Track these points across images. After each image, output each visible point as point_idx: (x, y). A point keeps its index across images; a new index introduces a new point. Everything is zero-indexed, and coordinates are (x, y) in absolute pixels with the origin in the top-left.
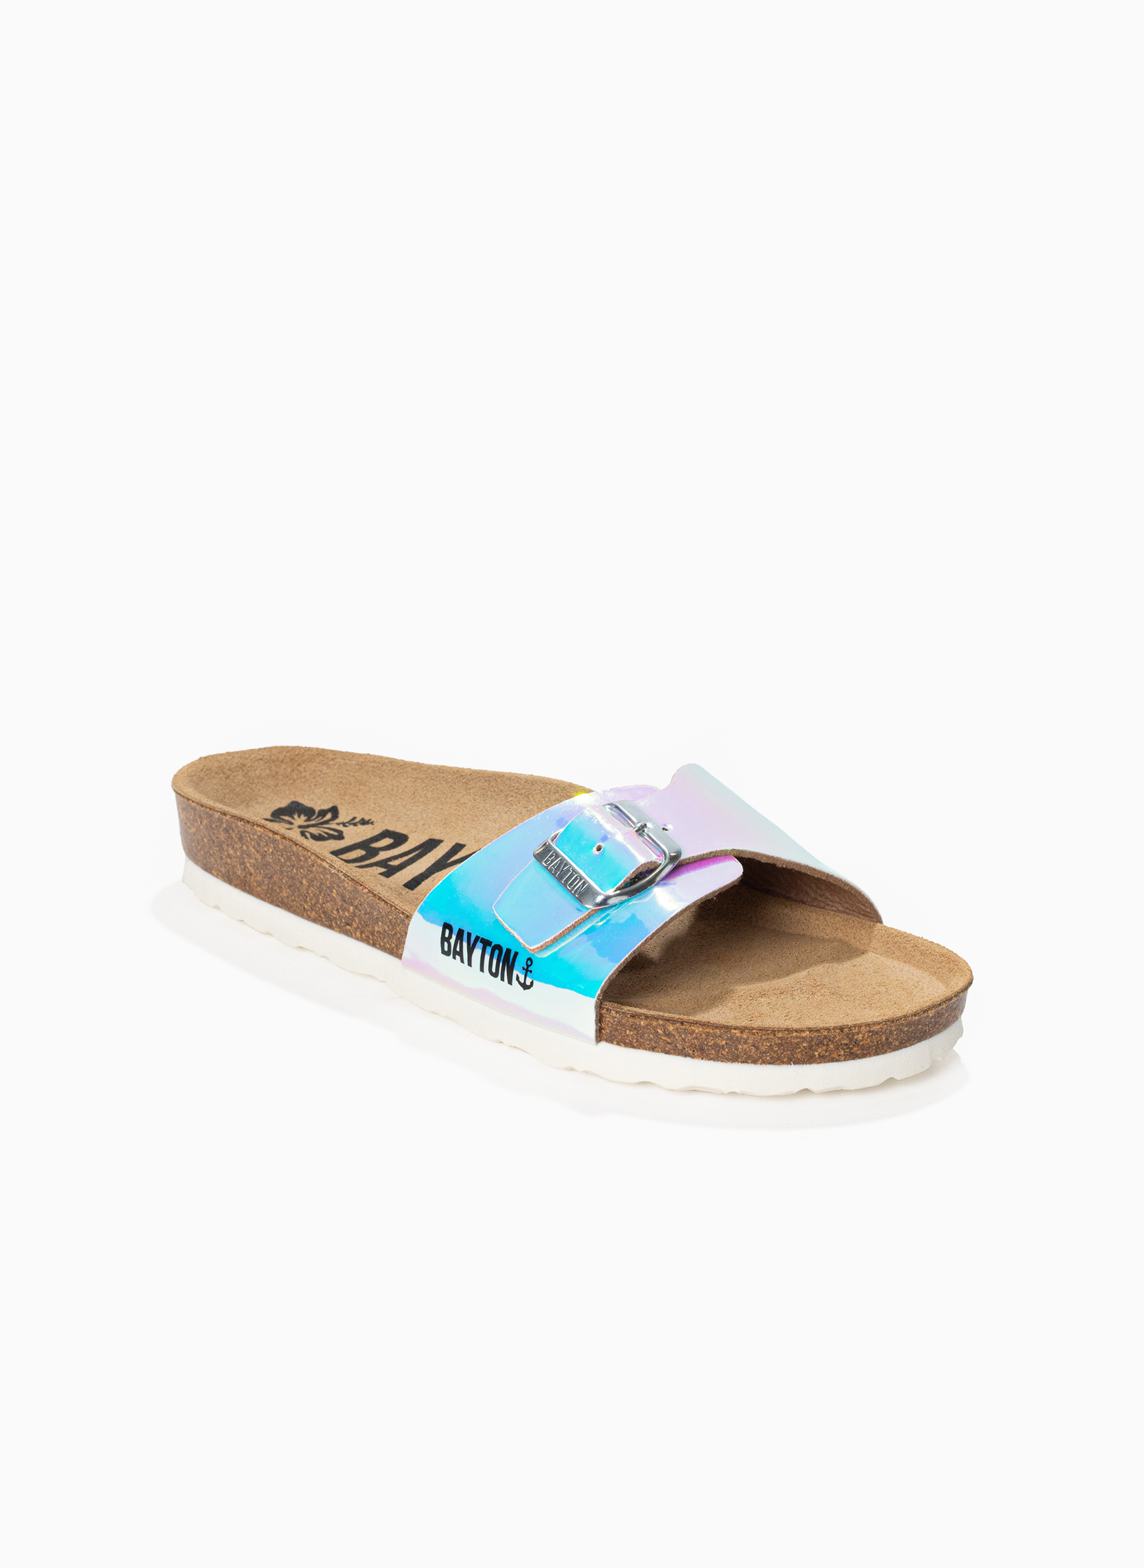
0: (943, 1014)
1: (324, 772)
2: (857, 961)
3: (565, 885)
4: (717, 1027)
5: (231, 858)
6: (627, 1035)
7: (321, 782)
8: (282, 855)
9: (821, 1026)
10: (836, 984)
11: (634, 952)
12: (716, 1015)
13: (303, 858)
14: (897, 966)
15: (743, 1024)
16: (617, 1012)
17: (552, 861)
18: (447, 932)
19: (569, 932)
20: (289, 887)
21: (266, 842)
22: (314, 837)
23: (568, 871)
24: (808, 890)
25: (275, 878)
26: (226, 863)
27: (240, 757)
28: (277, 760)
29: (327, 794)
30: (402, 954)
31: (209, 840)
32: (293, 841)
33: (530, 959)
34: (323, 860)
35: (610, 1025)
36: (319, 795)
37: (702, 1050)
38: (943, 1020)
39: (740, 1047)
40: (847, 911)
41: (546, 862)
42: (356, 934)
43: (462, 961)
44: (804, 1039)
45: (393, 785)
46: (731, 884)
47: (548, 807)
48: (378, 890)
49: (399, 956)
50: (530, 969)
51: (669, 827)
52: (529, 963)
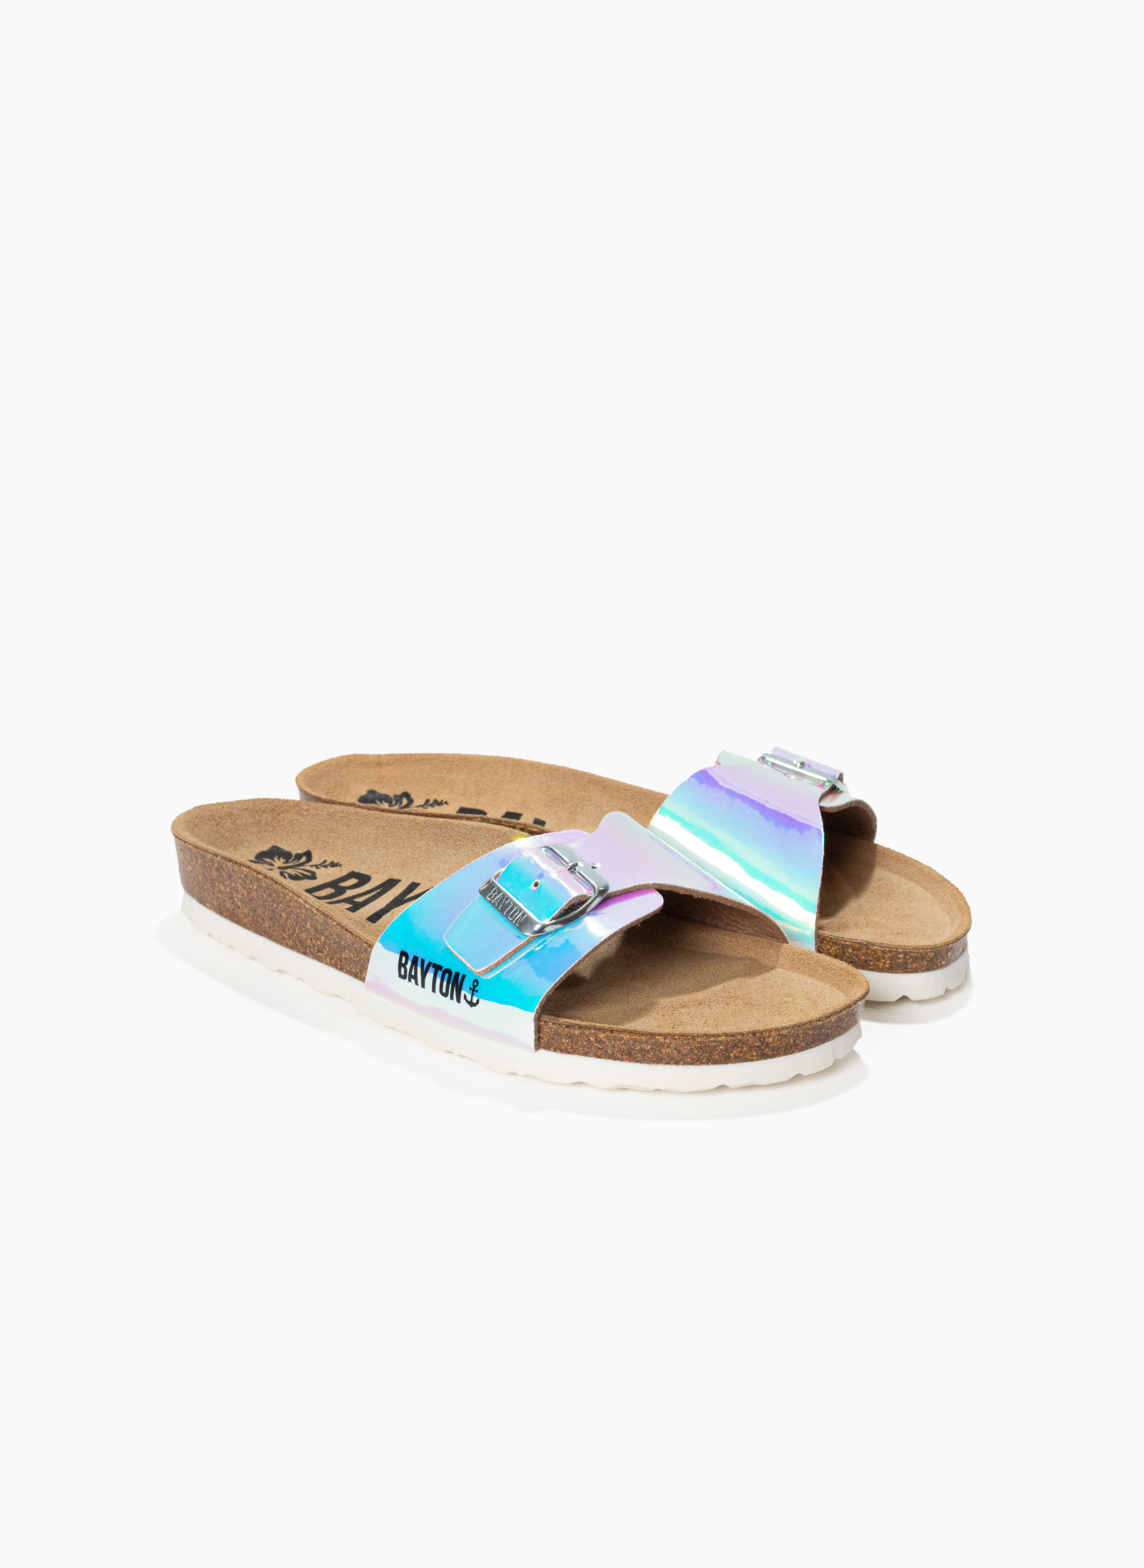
0: (843, 1019)
1: (299, 821)
2: (767, 975)
3: (506, 916)
4: (643, 1034)
5: (222, 893)
6: (563, 1043)
7: (297, 829)
8: (265, 892)
9: (736, 1031)
10: (748, 996)
11: (568, 972)
12: (640, 1024)
13: (282, 895)
14: (802, 979)
15: (666, 1031)
16: (553, 1024)
17: (495, 896)
18: (404, 958)
19: (511, 956)
20: (271, 918)
21: (251, 880)
22: (292, 877)
23: (509, 904)
24: (721, 916)
25: (259, 911)
26: (218, 898)
27: (228, 807)
28: (260, 810)
29: (302, 840)
30: (365, 978)
31: (203, 877)
32: (273, 880)
33: (476, 981)
34: (299, 897)
35: (548, 1034)
36: (295, 841)
37: (629, 1054)
38: (844, 1024)
39: (664, 1051)
40: (757, 933)
41: (490, 897)
42: (326, 960)
43: (417, 984)
44: (721, 1042)
45: (358, 832)
46: (653, 912)
47: (491, 849)
48: (345, 922)
49: (363, 979)
50: (476, 989)
51: (597, 865)
52: (475, 984)
